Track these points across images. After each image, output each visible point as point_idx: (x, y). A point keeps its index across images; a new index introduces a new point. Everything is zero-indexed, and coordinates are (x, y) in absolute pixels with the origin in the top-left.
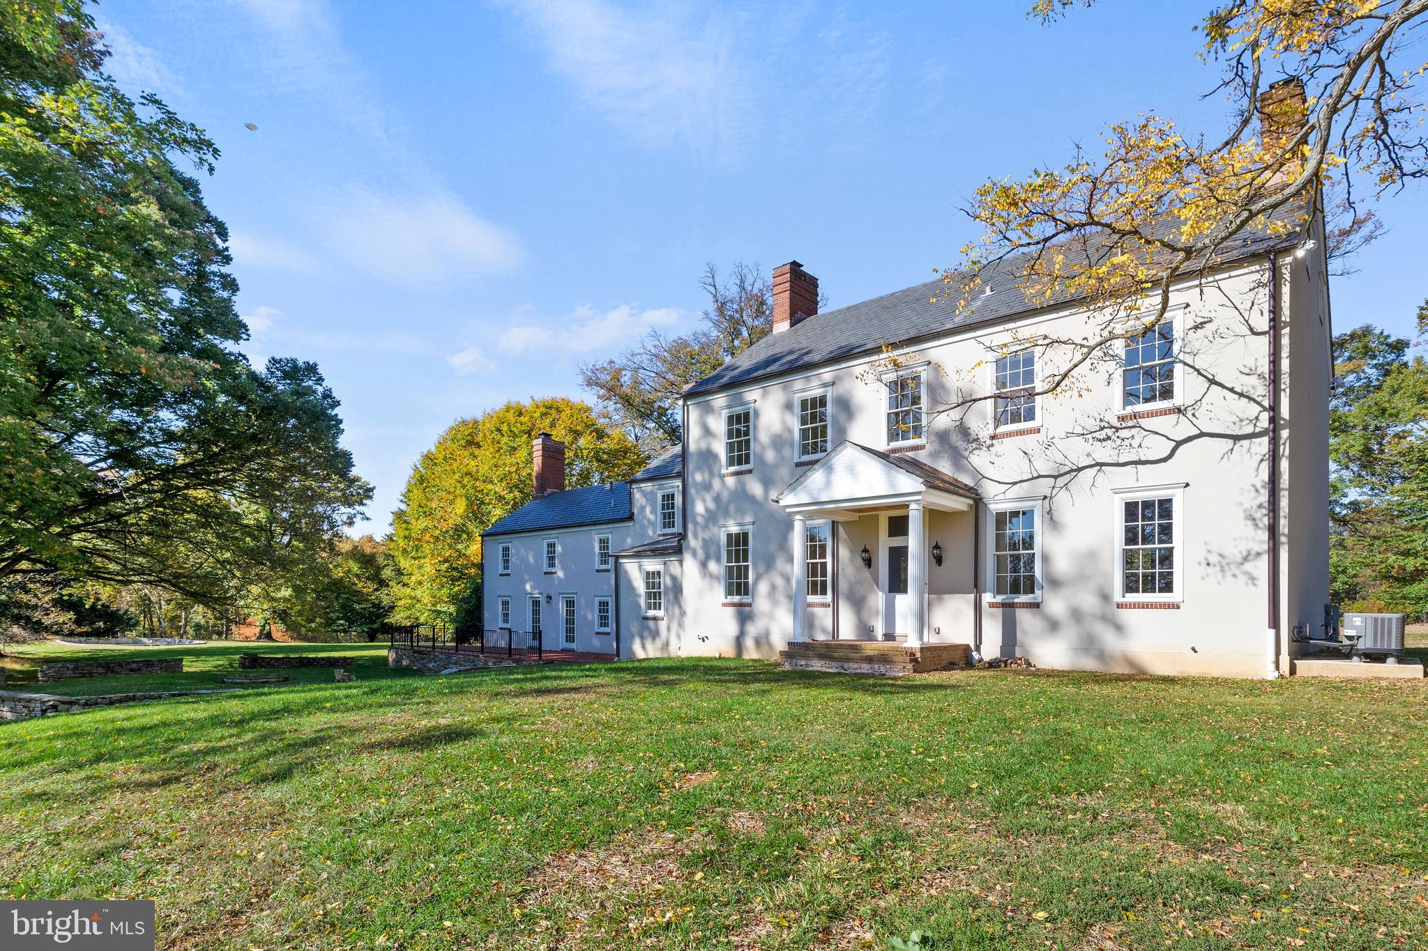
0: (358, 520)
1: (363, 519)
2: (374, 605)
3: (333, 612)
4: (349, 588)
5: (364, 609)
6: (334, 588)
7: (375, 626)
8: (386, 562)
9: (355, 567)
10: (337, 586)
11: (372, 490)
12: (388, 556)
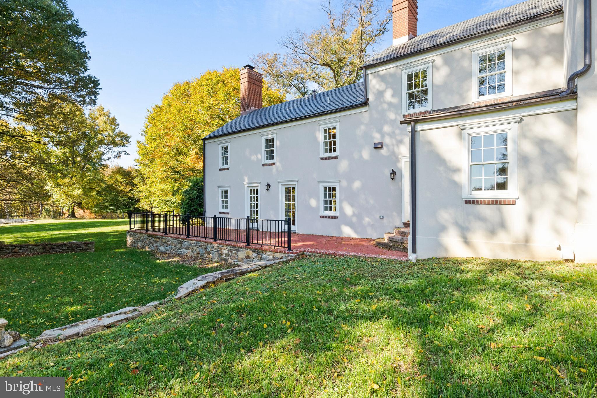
0: (123, 155)
1: (125, 154)
2: (130, 198)
3: (107, 202)
4: (117, 189)
5: (124, 200)
6: (108, 189)
7: (131, 209)
8: (136, 174)
9: (119, 178)
10: (110, 188)
11: (129, 137)
12: (137, 171)
